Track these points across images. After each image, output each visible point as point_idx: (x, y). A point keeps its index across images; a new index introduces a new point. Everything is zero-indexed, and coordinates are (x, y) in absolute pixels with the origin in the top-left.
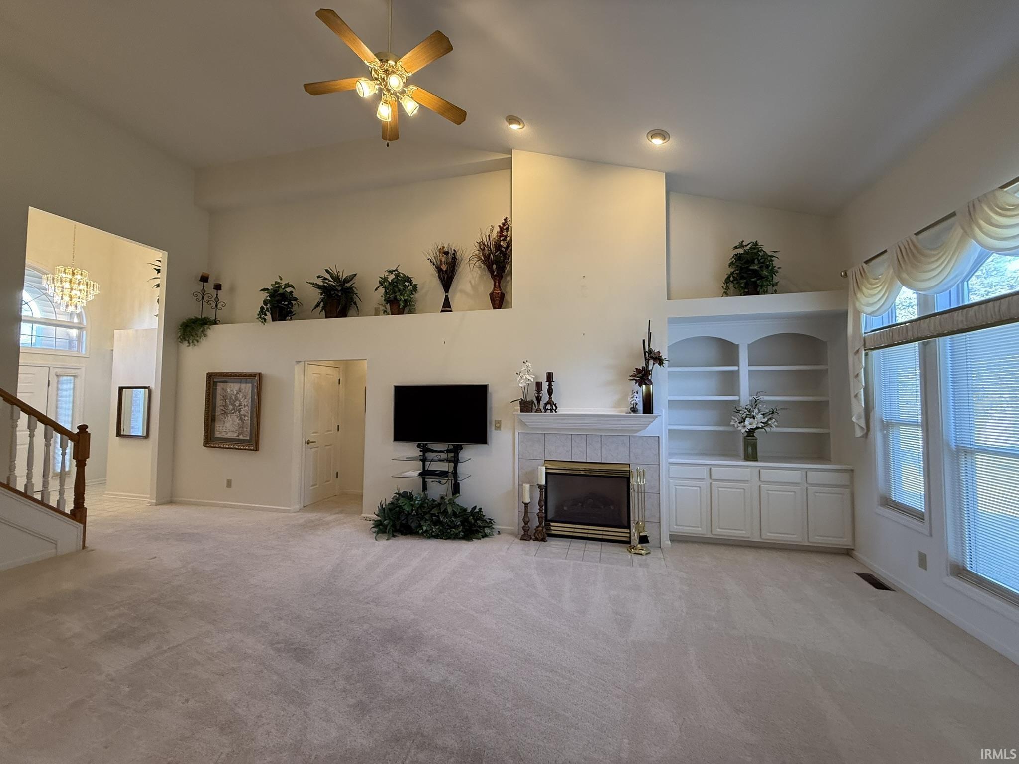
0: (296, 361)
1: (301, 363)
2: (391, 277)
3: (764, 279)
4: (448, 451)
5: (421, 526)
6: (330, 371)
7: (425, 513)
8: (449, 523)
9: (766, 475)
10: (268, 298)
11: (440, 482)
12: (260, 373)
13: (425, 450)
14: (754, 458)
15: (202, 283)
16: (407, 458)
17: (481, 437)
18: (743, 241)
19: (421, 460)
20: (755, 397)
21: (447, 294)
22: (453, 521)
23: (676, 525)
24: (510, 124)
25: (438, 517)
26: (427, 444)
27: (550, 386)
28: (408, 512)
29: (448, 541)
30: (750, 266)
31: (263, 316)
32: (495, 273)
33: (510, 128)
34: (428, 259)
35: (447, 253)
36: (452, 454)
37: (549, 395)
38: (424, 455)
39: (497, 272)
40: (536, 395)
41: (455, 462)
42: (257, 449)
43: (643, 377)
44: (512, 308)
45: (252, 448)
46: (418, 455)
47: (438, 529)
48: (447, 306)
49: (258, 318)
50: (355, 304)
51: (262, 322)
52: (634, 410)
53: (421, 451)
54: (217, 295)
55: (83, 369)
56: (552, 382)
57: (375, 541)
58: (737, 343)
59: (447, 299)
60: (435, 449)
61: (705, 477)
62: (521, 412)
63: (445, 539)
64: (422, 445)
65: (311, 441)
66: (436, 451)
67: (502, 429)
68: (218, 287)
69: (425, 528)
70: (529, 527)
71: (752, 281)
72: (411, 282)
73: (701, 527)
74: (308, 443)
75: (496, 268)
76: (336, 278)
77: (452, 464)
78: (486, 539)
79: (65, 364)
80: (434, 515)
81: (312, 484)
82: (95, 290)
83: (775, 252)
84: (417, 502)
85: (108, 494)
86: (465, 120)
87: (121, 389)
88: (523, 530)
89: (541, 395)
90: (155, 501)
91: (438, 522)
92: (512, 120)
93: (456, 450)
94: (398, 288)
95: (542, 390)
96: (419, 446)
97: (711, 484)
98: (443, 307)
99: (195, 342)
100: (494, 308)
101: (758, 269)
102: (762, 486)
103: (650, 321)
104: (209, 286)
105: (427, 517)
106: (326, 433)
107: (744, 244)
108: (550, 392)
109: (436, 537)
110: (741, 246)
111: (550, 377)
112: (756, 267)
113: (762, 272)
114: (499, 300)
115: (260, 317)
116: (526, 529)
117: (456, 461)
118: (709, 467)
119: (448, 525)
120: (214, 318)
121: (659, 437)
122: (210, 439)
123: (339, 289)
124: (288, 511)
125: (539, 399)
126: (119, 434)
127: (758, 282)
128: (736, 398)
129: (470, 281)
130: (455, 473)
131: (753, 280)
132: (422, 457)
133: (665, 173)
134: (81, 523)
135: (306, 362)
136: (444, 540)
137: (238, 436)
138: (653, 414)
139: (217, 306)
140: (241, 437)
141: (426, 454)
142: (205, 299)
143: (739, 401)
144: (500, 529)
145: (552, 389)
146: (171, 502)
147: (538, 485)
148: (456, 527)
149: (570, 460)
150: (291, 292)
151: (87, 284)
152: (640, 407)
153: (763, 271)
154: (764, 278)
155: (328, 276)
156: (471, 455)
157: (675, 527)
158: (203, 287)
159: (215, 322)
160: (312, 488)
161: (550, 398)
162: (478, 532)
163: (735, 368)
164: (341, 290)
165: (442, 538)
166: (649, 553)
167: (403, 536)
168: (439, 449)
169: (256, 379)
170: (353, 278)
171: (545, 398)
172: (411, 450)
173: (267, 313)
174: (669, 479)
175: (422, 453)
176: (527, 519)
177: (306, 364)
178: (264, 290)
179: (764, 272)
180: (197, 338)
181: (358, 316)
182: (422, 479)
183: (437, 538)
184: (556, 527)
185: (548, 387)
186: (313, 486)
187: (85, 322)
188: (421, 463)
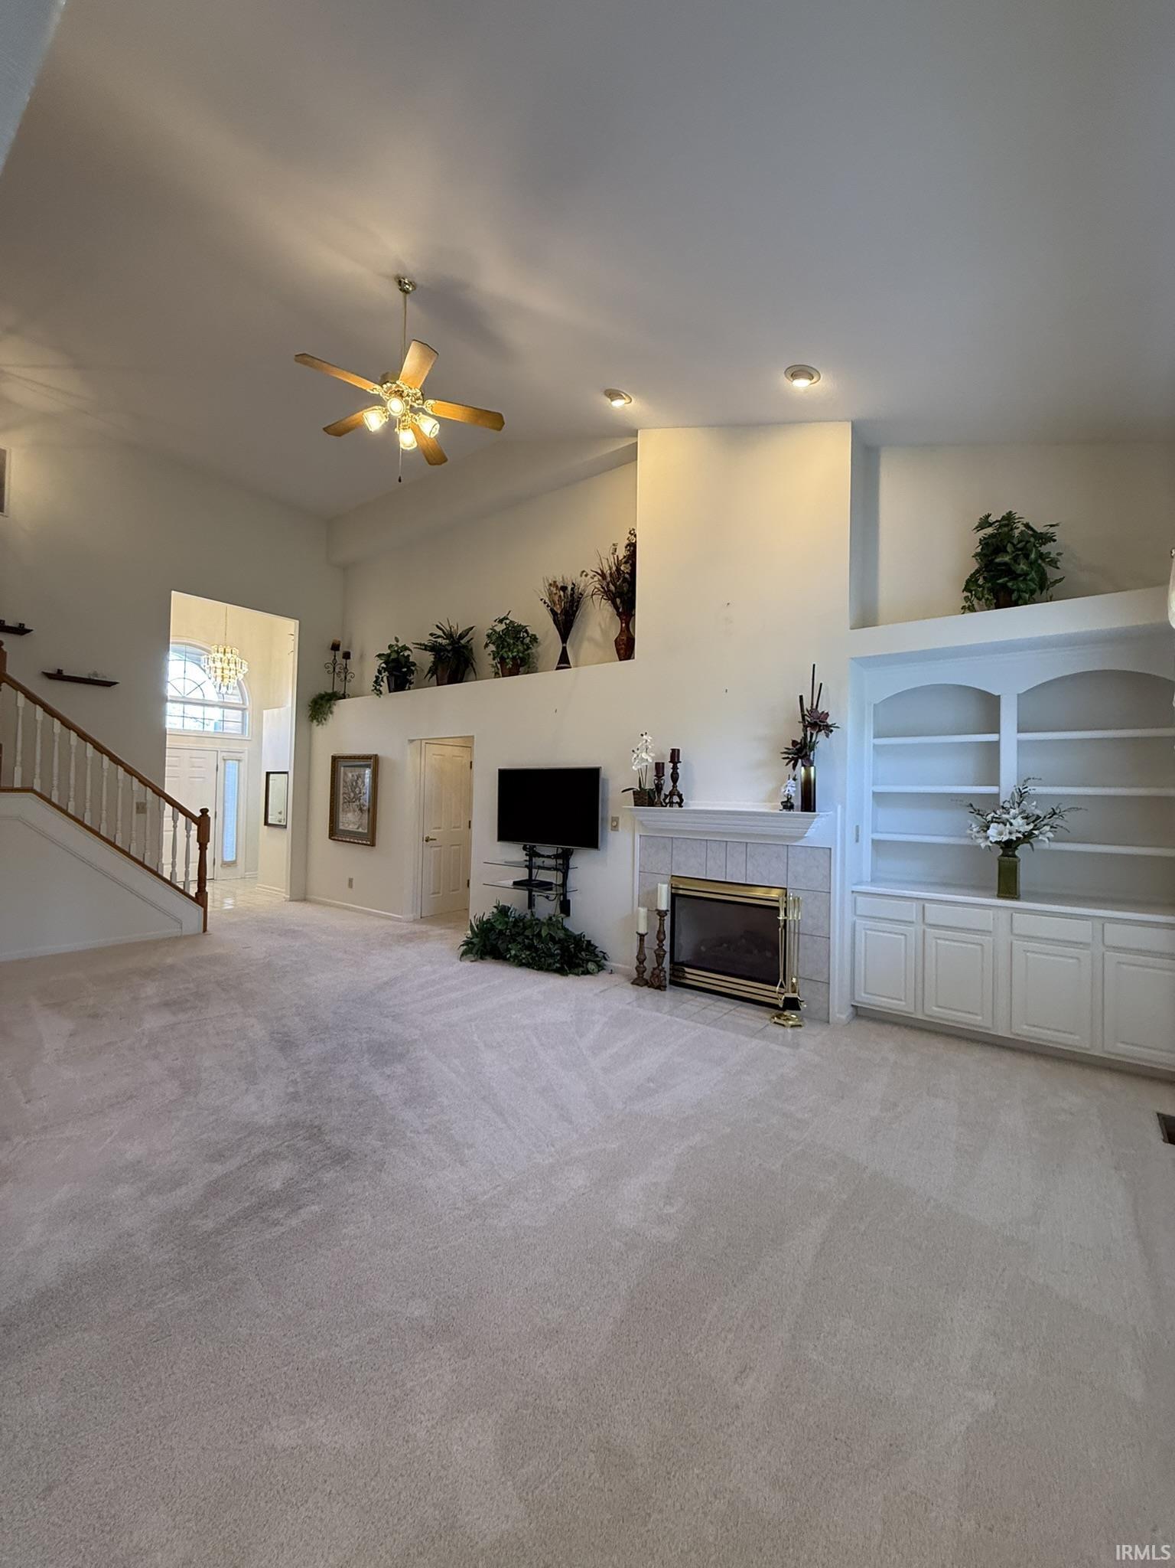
0: (409, 740)
1: (415, 742)
2: (500, 628)
3: (1021, 578)
4: (556, 857)
5: (509, 950)
6: (457, 751)
7: (519, 934)
8: (545, 950)
9: (1023, 923)
10: (384, 665)
11: (547, 897)
12: (376, 755)
13: (532, 854)
14: (1010, 893)
15: (333, 652)
16: (506, 862)
17: (590, 839)
18: (989, 515)
19: (526, 866)
20: (1021, 789)
21: (564, 645)
22: (550, 948)
23: (865, 993)
24: (612, 401)
25: (532, 940)
26: (535, 846)
27: (675, 768)
28: (501, 930)
29: (540, 972)
30: (996, 558)
31: (378, 687)
32: (620, 610)
33: (612, 406)
34: (542, 600)
35: (564, 589)
36: (560, 861)
37: (673, 781)
38: (530, 860)
39: (623, 608)
40: (656, 782)
41: (563, 871)
42: (373, 845)
43: (801, 752)
44: (634, 658)
45: (369, 843)
46: (522, 860)
47: (529, 955)
48: (564, 661)
49: (373, 690)
50: (472, 664)
51: (378, 695)
52: (788, 805)
53: (526, 855)
54: (346, 665)
55: (246, 752)
56: (677, 763)
57: (459, 961)
58: (996, 694)
59: (564, 650)
60: (542, 853)
61: (914, 920)
62: (635, 805)
63: (536, 969)
64: (528, 847)
65: (431, 837)
66: (543, 856)
67: (620, 829)
68: (347, 656)
69: (513, 952)
70: (644, 967)
71: (998, 584)
72: (526, 631)
73: (905, 1001)
74: (427, 841)
75: (621, 602)
76: (449, 636)
77: (560, 875)
78: (588, 977)
79: (204, 746)
80: (527, 937)
81: (432, 892)
82: (243, 668)
83: (1051, 526)
84: (511, 919)
85: (260, 887)
86: (504, 423)
87: (268, 774)
88: (637, 971)
89: (662, 782)
90: (288, 897)
91: (530, 947)
92: (613, 394)
93: (565, 857)
94: (506, 641)
95: (663, 775)
96: (525, 848)
97: (924, 932)
98: (558, 664)
99: (324, 721)
100: (620, 660)
101: (1009, 561)
102: (1015, 942)
103: (814, 665)
104: (339, 654)
105: (519, 939)
106: (452, 830)
107: (992, 519)
108: (675, 777)
109: (528, 965)
110: (984, 523)
111: (675, 756)
112: (1007, 559)
113: (1017, 567)
114: (625, 648)
115: (376, 689)
116: (641, 970)
117: (565, 870)
118: (921, 902)
119: (544, 952)
120: (342, 692)
121: (830, 849)
122: (334, 832)
123: (449, 648)
124: (399, 920)
125: (659, 788)
126: (266, 823)
127: (1010, 584)
128: (993, 790)
129: (600, 625)
130: (564, 885)
131: (1000, 581)
132: (527, 863)
133: (850, 423)
134: (202, 906)
135: (424, 742)
136: (536, 971)
137: (358, 828)
138: (814, 811)
139: (346, 678)
140: (360, 830)
141: (534, 859)
142: (337, 671)
143: (998, 795)
144: (614, 967)
145: (677, 774)
146: (305, 900)
147: (657, 910)
148: (552, 956)
149: (704, 878)
150: (409, 656)
151: (236, 663)
152: (797, 802)
153: (1019, 564)
154: (1020, 575)
155: (440, 633)
156: (583, 862)
157: (863, 995)
158: (335, 656)
159: (344, 697)
160: (432, 896)
161: (675, 786)
162: (579, 965)
163: (993, 737)
164: (451, 650)
165: (533, 968)
166: (800, 1026)
167: (493, 960)
168: (546, 854)
169: (373, 761)
170: (468, 633)
171: (667, 787)
172: (515, 852)
173: (382, 683)
174: (855, 918)
175: (527, 858)
176: (642, 957)
177: (423, 744)
178: (379, 656)
179: (1022, 566)
180: (325, 716)
181: (476, 680)
182: (527, 892)
183: (529, 967)
184: (693, 975)
185: (672, 771)
186: (433, 894)
187: (248, 704)
188: (527, 870)
